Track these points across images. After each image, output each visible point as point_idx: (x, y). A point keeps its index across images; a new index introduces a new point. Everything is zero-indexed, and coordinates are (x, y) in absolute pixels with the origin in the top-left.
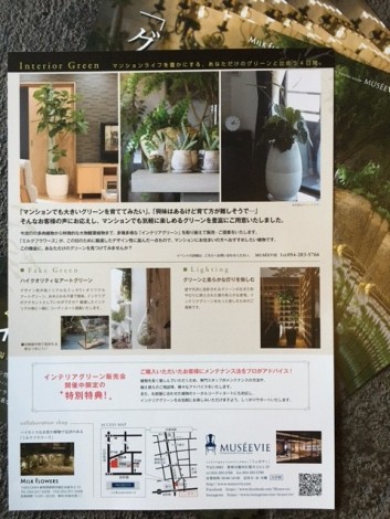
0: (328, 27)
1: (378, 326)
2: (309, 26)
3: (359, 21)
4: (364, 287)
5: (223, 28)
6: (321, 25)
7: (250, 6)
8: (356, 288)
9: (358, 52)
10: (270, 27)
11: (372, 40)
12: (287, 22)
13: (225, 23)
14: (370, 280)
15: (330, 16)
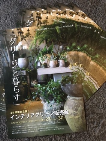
0: (71, 15)
1: (92, 83)
2: (67, 15)
3: (78, 12)
4: (87, 74)
5: (47, 18)
6: (70, 15)
7: (52, 12)
8: (86, 74)
9: (79, 20)
10: (58, 17)
11: (82, 16)
12: (62, 15)
13: (47, 17)
14: (89, 72)
15: (71, 12)
